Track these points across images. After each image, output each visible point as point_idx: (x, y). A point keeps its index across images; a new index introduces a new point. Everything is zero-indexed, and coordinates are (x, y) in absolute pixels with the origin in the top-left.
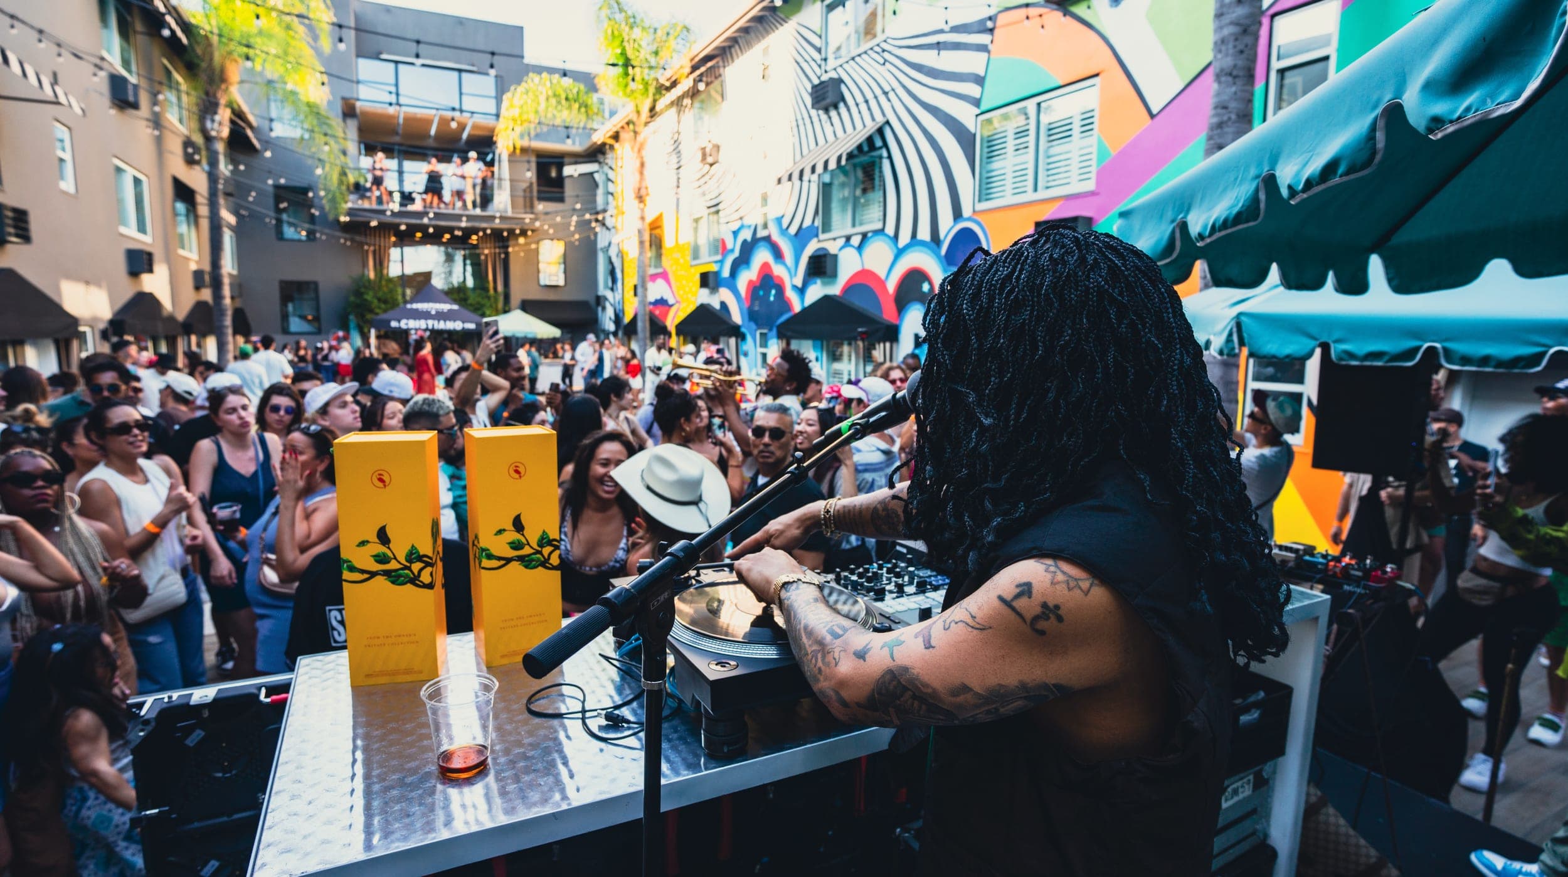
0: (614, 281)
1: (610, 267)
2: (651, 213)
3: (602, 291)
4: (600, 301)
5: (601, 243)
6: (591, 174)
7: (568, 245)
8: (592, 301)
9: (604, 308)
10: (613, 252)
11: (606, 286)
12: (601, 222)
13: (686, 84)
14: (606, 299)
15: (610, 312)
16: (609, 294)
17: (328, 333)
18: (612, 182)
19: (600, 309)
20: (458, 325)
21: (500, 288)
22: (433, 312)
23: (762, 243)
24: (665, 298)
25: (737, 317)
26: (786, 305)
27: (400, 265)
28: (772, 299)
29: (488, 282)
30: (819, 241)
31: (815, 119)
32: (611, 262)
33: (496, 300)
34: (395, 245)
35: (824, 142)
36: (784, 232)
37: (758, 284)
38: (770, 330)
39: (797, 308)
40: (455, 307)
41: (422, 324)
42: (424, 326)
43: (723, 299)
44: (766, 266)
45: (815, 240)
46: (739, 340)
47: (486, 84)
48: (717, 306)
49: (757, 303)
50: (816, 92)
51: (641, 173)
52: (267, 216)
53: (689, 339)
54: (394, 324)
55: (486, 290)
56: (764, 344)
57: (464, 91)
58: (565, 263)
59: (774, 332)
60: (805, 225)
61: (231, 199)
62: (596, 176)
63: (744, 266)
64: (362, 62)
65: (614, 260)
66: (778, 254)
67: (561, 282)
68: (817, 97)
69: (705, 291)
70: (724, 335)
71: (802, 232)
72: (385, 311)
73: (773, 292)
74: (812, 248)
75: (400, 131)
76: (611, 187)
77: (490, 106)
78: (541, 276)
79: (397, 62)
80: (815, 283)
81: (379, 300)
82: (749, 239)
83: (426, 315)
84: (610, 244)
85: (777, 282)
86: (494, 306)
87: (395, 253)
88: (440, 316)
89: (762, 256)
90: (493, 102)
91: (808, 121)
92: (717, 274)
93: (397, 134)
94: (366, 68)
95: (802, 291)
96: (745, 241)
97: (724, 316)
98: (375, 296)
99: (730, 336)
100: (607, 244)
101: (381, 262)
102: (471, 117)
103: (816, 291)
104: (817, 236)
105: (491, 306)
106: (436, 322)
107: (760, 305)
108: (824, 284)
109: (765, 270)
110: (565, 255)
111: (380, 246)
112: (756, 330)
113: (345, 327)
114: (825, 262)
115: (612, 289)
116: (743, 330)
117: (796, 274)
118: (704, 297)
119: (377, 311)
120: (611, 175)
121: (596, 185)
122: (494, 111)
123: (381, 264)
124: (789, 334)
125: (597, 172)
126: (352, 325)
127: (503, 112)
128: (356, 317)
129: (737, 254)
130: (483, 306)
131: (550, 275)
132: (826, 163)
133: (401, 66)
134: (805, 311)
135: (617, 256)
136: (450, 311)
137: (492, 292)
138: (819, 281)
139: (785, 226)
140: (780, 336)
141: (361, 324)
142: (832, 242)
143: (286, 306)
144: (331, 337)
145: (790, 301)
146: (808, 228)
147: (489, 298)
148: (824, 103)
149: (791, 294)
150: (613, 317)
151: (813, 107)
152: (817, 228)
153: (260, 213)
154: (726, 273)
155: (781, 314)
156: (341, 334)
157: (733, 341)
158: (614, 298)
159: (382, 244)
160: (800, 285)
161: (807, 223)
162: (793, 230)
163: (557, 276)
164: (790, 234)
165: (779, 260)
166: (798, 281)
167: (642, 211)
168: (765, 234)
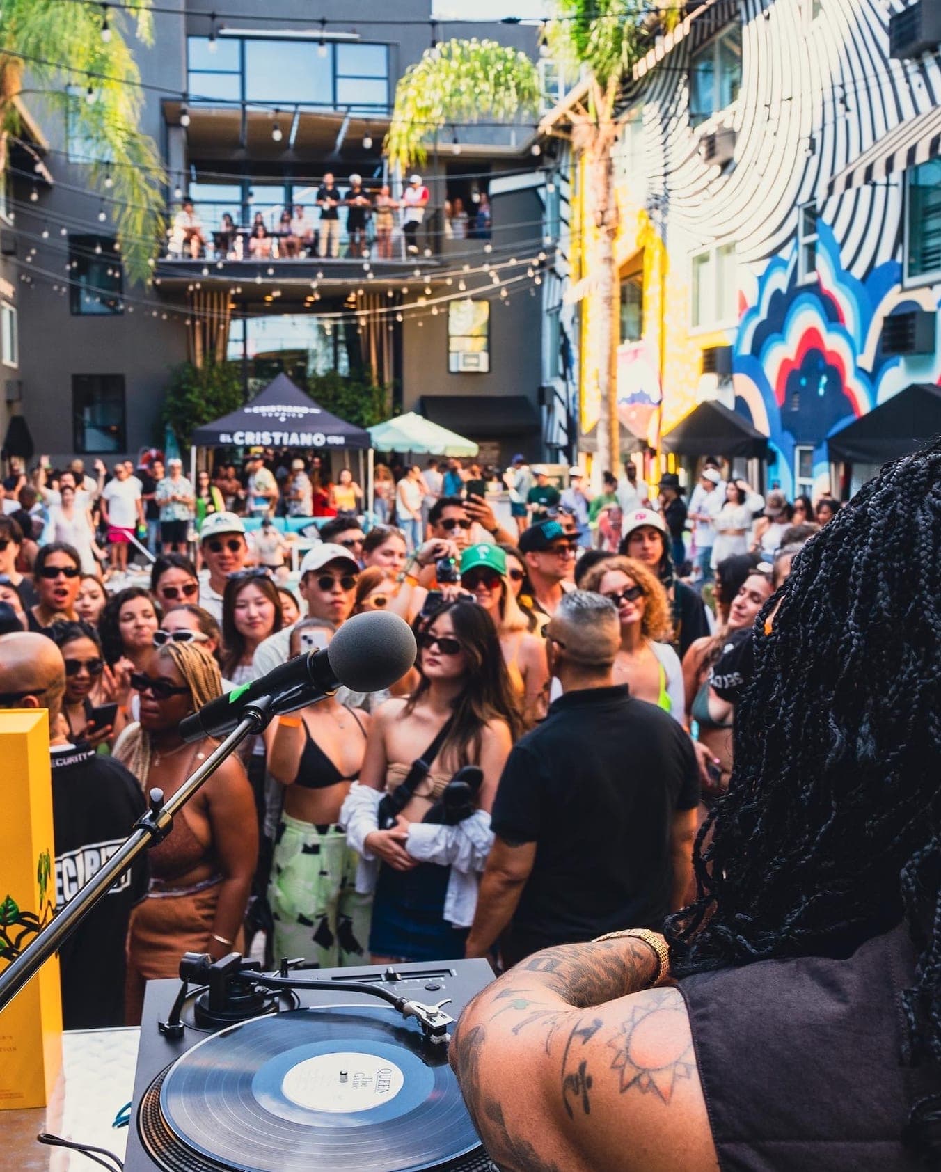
0: (567, 363)
1: (562, 341)
2: (624, 250)
3: (549, 380)
4: (544, 396)
5: (548, 302)
6: (533, 190)
7: (496, 308)
8: (533, 398)
9: (551, 409)
10: (566, 316)
11: (555, 373)
12: (547, 268)
13: (680, 32)
14: (554, 393)
15: (560, 414)
16: (559, 386)
17: (136, 452)
18: (566, 201)
19: (545, 408)
20: (318, 440)
21: (388, 379)
22: (283, 419)
23: (805, 296)
24: (646, 392)
25: (762, 424)
26: (845, 401)
27: (241, 345)
28: (821, 392)
29: (370, 370)
30: (904, 290)
31: (898, 74)
32: (563, 333)
33: (381, 397)
34: (234, 317)
35: (913, 114)
36: (843, 275)
37: (797, 367)
38: (818, 446)
39: (865, 406)
40: (316, 411)
41: (266, 438)
42: (267, 441)
43: (739, 392)
44: (811, 334)
45: (897, 287)
46: (765, 463)
47: (374, 59)
48: (730, 404)
49: (796, 399)
50: (899, 26)
51: (608, 186)
52: (56, 281)
53: (684, 459)
54: (224, 438)
55: (368, 382)
56: (806, 472)
57: (340, 72)
58: (489, 337)
59: (823, 451)
60: (879, 263)
61: (12, 259)
62: (542, 192)
63: (775, 336)
64: (194, 43)
65: (568, 327)
66: (833, 315)
67: (484, 367)
68: (901, 35)
69: (713, 378)
70: (740, 455)
71: (873, 274)
72: (216, 417)
73: (824, 380)
74: (891, 300)
75: (245, 142)
76: (565, 210)
77: (378, 93)
78: (452, 357)
79: (243, 38)
80: (897, 364)
81: (208, 401)
82: (784, 290)
83: (270, 424)
84: (561, 305)
85: (830, 361)
86: (378, 406)
87: (236, 328)
88: (293, 425)
89: (806, 318)
90: (383, 85)
91: (884, 78)
92: (729, 350)
93: (242, 146)
94: (202, 51)
95: (872, 378)
96: (777, 293)
97: (740, 420)
98: (201, 396)
99: (750, 457)
100: (556, 303)
101: (214, 339)
102: (349, 111)
103: (895, 380)
104: (901, 281)
105: (373, 408)
106: (286, 435)
107: (801, 404)
108: (912, 367)
109: (811, 342)
110: (489, 324)
111: (212, 319)
112: (795, 446)
113: (160, 444)
114: (913, 326)
115: (564, 377)
116: (772, 445)
117: (862, 352)
118: (708, 389)
119: (205, 417)
120: (566, 190)
121: (542, 207)
122: (384, 101)
123: (213, 346)
124: (848, 453)
125: (543, 185)
126: (169, 440)
127: (399, 99)
128: (175, 427)
129: (763, 315)
130: (359, 407)
131: (465, 356)
132: (912, 153)
133: (248, 43)
134: (877, 412)
135: (573, 321)
136: (307, 416)
137: (375, 384)
138: (902, 361)
139: (844, 264)
140: (833, 458)
141: (182, 437)
142: (927, 290)
143: (82, 413)
144: (140, 458)
145: (852, 394)
146: (885, 266)
147: (370, 394)
148: (913, 46)
149: (853, 383)
150: (564, 424)
151: (893, 55)
152: (902, 266)
153: (48, 277)
154: (746, 349)
155: (838, 418)
156: (153, 452)
157: (753, 464)
158: (567, 391)
159: (215, 316)
160: (869, 368)
161: (884, 257)
162: (858, 272)
163: (477, 356)
164: (853, 278)
165: (834, 325)
166: (867, 361)
167: (611, 248)
168: (811, 278)
